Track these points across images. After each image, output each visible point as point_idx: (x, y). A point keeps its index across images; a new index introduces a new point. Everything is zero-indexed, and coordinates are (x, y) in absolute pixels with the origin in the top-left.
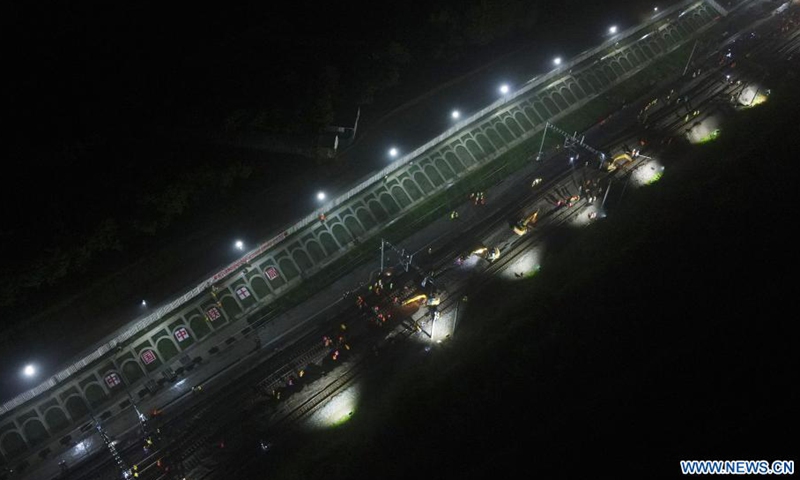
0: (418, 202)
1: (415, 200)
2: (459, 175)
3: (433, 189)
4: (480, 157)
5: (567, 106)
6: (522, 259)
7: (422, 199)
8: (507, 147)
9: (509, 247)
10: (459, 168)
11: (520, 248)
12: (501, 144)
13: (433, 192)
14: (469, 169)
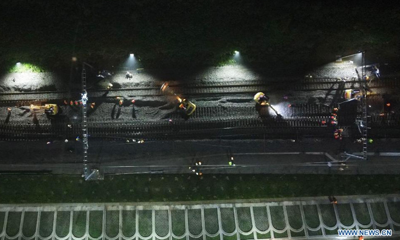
0: (246, 205)
1: (249, 208)
2: (183, 207)
3: (221, 209)
4: (146, 214)
5: (27, 213)
6: (226, 80)
7: (239, 205)
8: (106, 208)
9: (224, 99)
10: (178, 215)
11: (215, 90)
12: (110, 213)
13: (223, 206)
14: (167, 207)
